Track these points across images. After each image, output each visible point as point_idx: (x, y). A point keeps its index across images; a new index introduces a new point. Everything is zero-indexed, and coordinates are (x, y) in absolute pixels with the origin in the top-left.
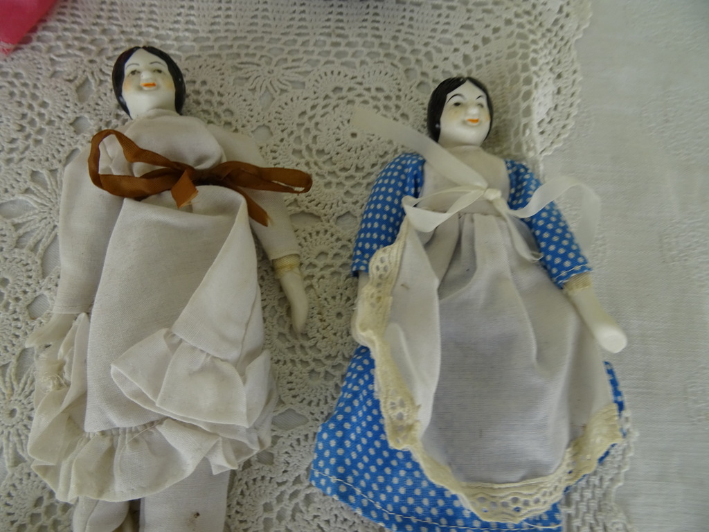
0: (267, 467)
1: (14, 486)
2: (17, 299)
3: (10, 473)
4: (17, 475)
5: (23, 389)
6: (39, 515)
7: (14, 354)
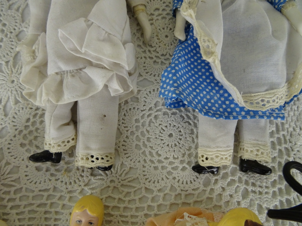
0: (136, 104)
1: (16, 113)
2: (11, 32)
3: (13, 107)
4: (17, 108)
5: (17, 71)
6: (28, 126)
7: (12, 56)
